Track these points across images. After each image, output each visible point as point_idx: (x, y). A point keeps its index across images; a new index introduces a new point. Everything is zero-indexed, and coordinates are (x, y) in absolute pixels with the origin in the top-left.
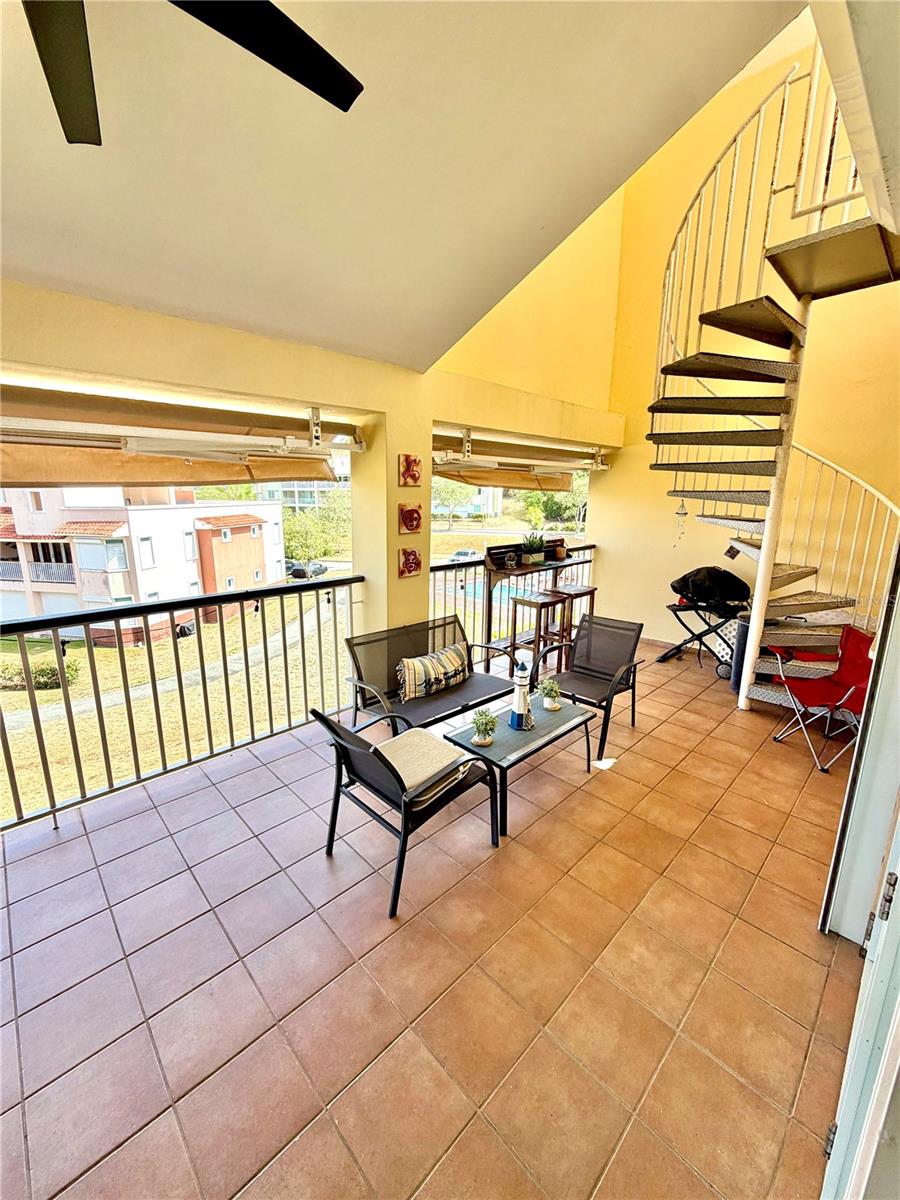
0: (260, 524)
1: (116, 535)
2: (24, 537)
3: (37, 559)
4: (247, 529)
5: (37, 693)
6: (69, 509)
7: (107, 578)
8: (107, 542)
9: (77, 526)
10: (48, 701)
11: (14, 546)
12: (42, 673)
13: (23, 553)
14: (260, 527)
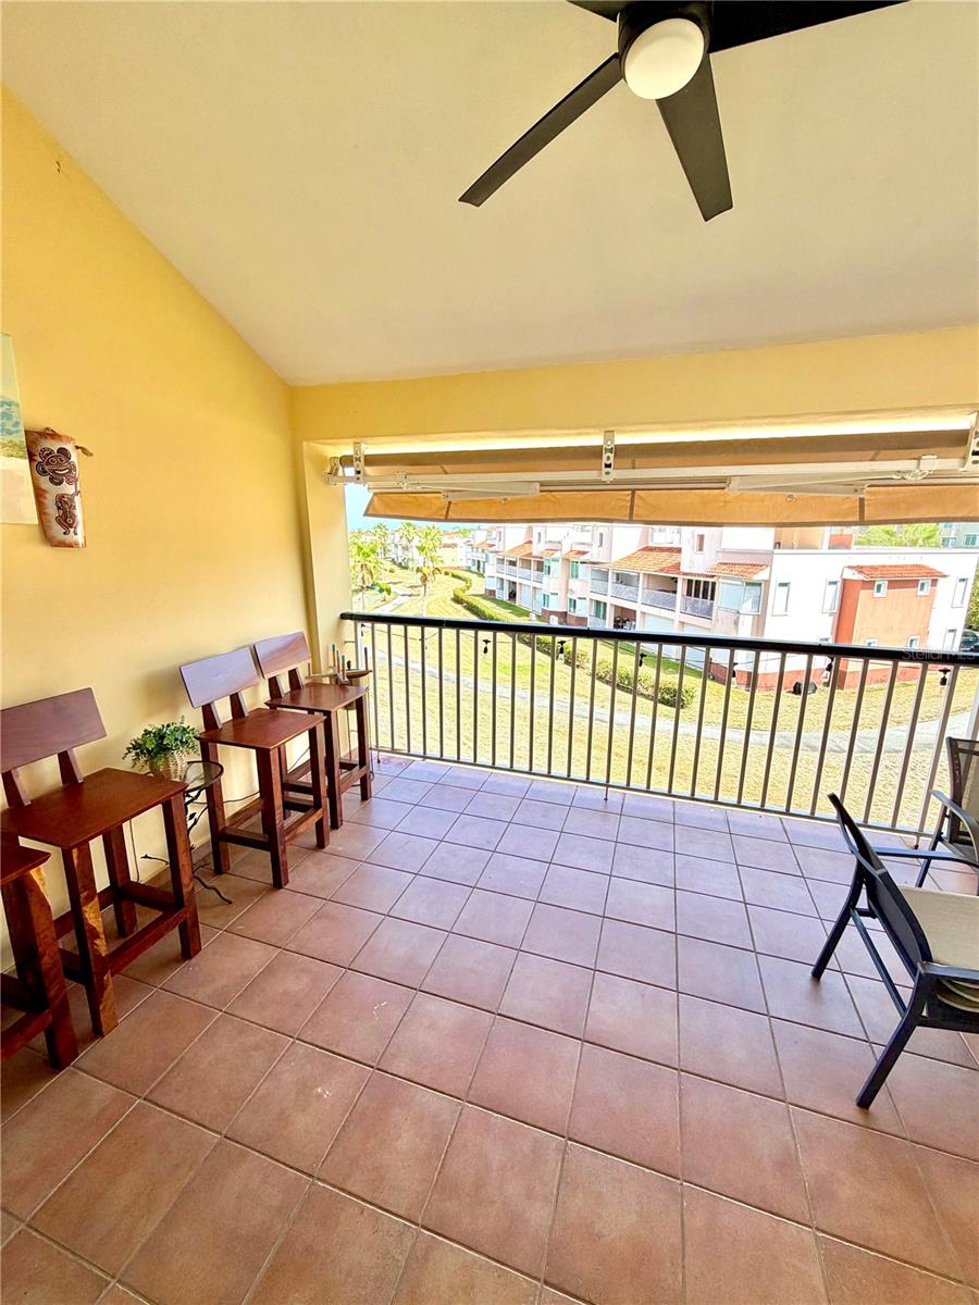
0: (935, 577)
1: (757, 578)
2: (685, 574)
3: (689, 594)
4: (913, 583)
5: (659, 706)
6: (724, 551)
7: (738, 618)
8: (748, 584)
9: (724, 567)
10: (666, 716)
11: (675, 580)
12: (668, 690)
13: (681, 587)
14: (934, 582)
